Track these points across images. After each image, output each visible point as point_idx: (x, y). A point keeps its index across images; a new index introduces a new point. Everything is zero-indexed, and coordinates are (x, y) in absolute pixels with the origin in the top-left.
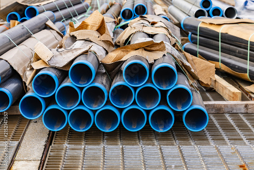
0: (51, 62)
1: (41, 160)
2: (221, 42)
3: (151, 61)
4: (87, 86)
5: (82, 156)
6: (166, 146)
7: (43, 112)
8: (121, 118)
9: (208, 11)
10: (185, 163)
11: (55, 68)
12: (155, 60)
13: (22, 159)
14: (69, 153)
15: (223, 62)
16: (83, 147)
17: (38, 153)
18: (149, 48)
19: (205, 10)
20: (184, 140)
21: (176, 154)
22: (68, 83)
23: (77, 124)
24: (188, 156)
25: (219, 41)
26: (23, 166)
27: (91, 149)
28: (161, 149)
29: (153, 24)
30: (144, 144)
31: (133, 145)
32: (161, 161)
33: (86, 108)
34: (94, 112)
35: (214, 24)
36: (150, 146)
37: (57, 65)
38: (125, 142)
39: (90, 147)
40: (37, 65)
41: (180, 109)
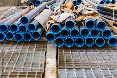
0: (57, 21)
1: (56, 58)
2: (114, 13)
3: (95, 20)
4: (72, 29)
5: (71, 56)
6: (102, 52)
7: (55, 39)
8: (85, 41)
9: (105, 2)
10: (111, 58)
11: (59, 23)
12: (96, 20)
13: (49, 57)
14: (66, 55)
15: (114, 21)
16: (71, 53)
17: (54, 55)
18: (93, 15)
19: (104, 1)
20: (108, 50)
21: (107, 55)
22: (64, 28)
23: (67, 44)
24: (112, 56)
25: (113, 13)
26: (50, 60)
27: (74, 53)
28: (100, 53)
29: (88, 6)
30: (94, 51)
31: (89, 52)
32: (102, 57)
33: (72, 38)
34: (74, 39)
35: (111, 6)
36: (96, 52)
37: (59, 22)
38: (86, 51)
39: (73, 52)
40: (51, 22)
41: (107, 38)
